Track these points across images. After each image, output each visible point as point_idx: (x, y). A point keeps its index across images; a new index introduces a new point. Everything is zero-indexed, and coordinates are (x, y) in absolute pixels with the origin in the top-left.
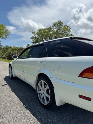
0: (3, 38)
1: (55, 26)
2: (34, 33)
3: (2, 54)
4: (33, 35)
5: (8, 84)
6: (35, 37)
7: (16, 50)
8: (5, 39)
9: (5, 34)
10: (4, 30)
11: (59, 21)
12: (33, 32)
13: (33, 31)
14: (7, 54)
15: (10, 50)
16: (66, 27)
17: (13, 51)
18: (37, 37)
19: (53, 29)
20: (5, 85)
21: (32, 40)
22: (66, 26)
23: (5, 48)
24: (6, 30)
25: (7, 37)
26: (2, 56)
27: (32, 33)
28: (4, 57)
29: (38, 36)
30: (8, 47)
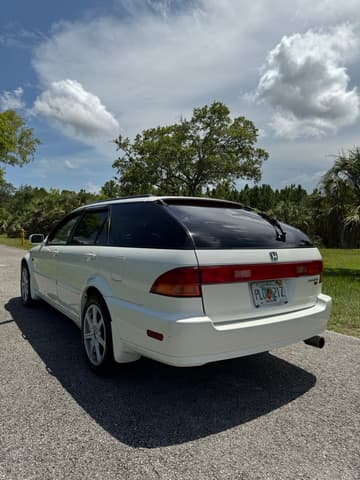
0: (13, 162)
1: (201, 121)
2: (123, 146)
3: (11, 217)
4: (122, 154)
5: (16, 318)
6: (127, 159)
7: (60, 203)
8: (21, 166)
9: (20, 148)
10: (18, 134)
11: (215, 105)
12: (122, 142)
13: (120, 137)
14: (28, 218)
15: (39, 204)
16: (242, 125)
17: (51, 208)
18: (134, 158)
19: (195, 132)
20: (8, 322)
21: (116, 169)
22: (240, 119)
23: (22, 195)
24: (25, 133)
25: (28, 157)
26: (10, 224)
27: (117, 146)
28: (15, 229)
29: (139, 156)
30: (31, 192)
